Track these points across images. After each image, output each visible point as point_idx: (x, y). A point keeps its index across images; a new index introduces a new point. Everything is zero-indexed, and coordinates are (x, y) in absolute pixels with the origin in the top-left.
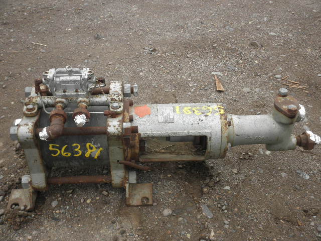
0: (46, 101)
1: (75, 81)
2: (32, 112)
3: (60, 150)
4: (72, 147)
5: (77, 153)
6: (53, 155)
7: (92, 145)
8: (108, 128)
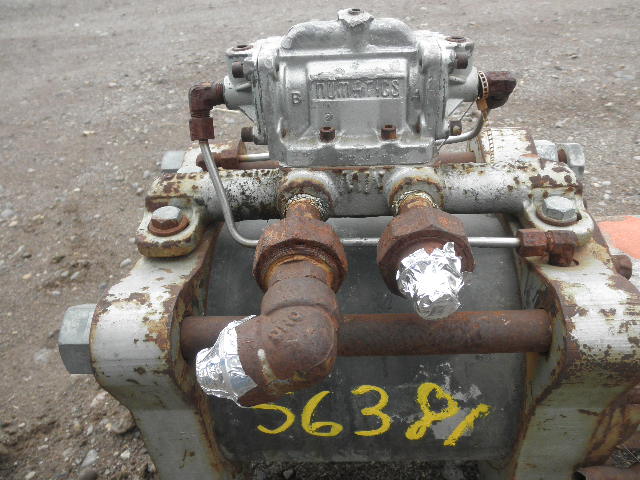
0: (235, 190)
1: (381, 82)
2: (174, 238)
3: (298, 411)
4: (348, 398)
5: (374, 422)
6: (262, 428)
7: (442, 393)
8: (576, 319)
